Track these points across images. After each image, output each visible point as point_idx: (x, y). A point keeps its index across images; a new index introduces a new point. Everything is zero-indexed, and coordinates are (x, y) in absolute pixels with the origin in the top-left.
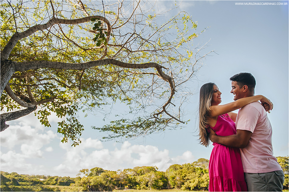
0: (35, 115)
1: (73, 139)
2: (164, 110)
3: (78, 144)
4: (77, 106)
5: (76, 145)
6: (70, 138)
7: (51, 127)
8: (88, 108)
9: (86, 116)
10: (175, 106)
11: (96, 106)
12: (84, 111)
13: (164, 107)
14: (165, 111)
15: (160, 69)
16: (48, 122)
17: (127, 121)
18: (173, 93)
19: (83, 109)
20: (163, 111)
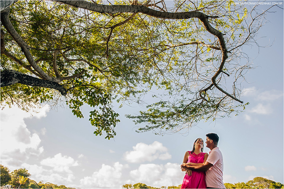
0: (67, 104)
1: (107, 132)
2: (214, 84)
3: (113, 137)
4: (110, 94)
5: (111, 137)
6: (104, 130)
7: (83, 117)
8: (122, 97)
9: (121, 107)
10: (229, 75)
11: (131, 94)
12: (118, 101)
13: (214, 79)
14: (216, 85)
15: (206, 19)
16: (80, 112)
17: (167, 104)
18: (225, 57)
19: (117, 98)
20: (212, 85)
